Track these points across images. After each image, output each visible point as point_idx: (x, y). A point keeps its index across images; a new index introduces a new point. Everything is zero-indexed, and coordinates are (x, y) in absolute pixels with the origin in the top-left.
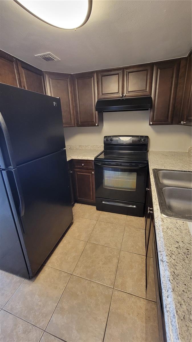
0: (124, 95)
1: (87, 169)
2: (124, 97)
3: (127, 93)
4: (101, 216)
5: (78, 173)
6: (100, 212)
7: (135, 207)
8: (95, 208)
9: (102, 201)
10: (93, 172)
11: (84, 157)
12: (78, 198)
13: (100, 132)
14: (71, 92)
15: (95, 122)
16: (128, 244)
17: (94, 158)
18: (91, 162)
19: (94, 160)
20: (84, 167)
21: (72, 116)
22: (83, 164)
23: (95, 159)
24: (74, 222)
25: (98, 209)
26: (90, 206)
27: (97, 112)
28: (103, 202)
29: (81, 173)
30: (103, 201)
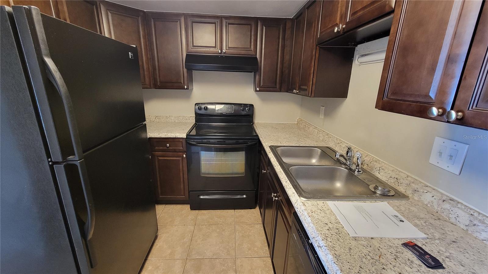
0: (224, 51)
1: (175, 151)
2: (223, 53)
3: (227, 49)
4: (199, 217)
5: (160, 158)
6: (197, 211)
7: (245, 196)
8: (188, 207)
9: (199, 196)
10: (184, 155)
11: (169, 134)
12: (161, 196)
13: (188, 97)
14: (144, 38)
15: (183, 83)
16: (244, 247)
17: (186, 134)
18: (181, 140)
19: (185, 137)
20: (169, 148)
21: (146, 73)
22: (168, 145)
23: (187, 137)
24: (159, 234)
25: (192, 208)
26: (179, 207)
27: (185, 70)
28: (202, 197)
29: (165, 158)
30: (201, 195)
